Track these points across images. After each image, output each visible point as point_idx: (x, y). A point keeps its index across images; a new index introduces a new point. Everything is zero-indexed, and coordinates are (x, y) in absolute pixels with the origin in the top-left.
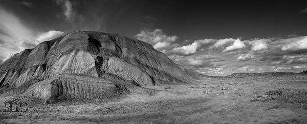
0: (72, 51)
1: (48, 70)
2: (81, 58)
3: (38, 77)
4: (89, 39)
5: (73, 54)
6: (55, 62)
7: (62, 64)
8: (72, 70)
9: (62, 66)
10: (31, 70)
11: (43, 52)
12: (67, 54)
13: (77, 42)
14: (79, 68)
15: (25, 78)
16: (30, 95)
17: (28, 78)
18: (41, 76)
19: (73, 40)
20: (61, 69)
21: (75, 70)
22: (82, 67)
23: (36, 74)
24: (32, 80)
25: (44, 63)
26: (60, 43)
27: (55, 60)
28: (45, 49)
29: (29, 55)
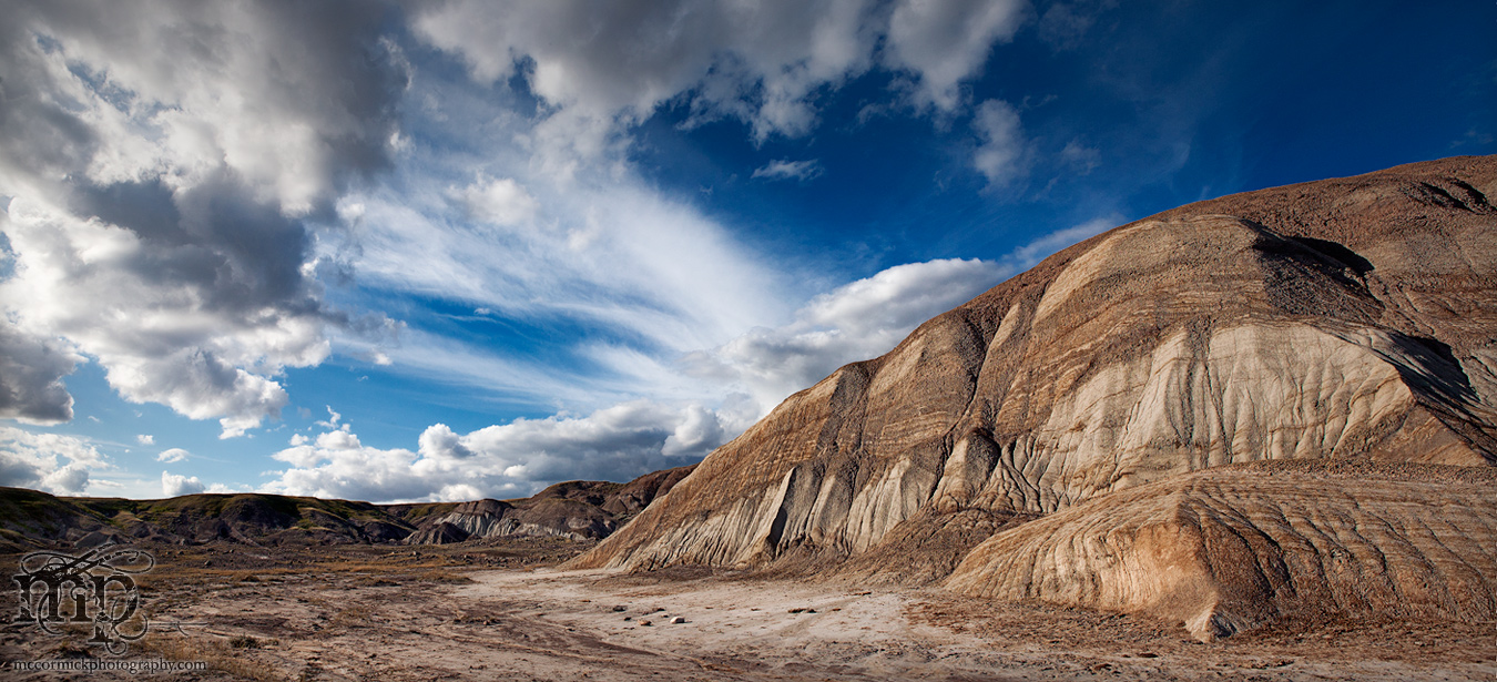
0: (1153, 335)
1: (1019, 456)
2: (1253, 364)
3: (971, 495)
4: (1256, 246)
5: (1172, 348)
6: (1047, 411)
7: (1107, 416)
8: (1204, 446)
9: (1113, 424)
10: (918, 462)
11: (953, 367)
12: (1127, 358)
13: (1171, 277)
14: (1256, 429)
15: (895, 505)
16: (1011, 590)
17: (912, 503)
18: (990, 488)
19: (1137, 273)
20: (1110, 443)
21: (1226, 441)
22: (1284, 418)
23: (953, 482)
24: (937, 513)
25: (977, 423)
26: (1043, 309)
27: (1041, 396)
28: (960, 349)
29: (873, 392)
